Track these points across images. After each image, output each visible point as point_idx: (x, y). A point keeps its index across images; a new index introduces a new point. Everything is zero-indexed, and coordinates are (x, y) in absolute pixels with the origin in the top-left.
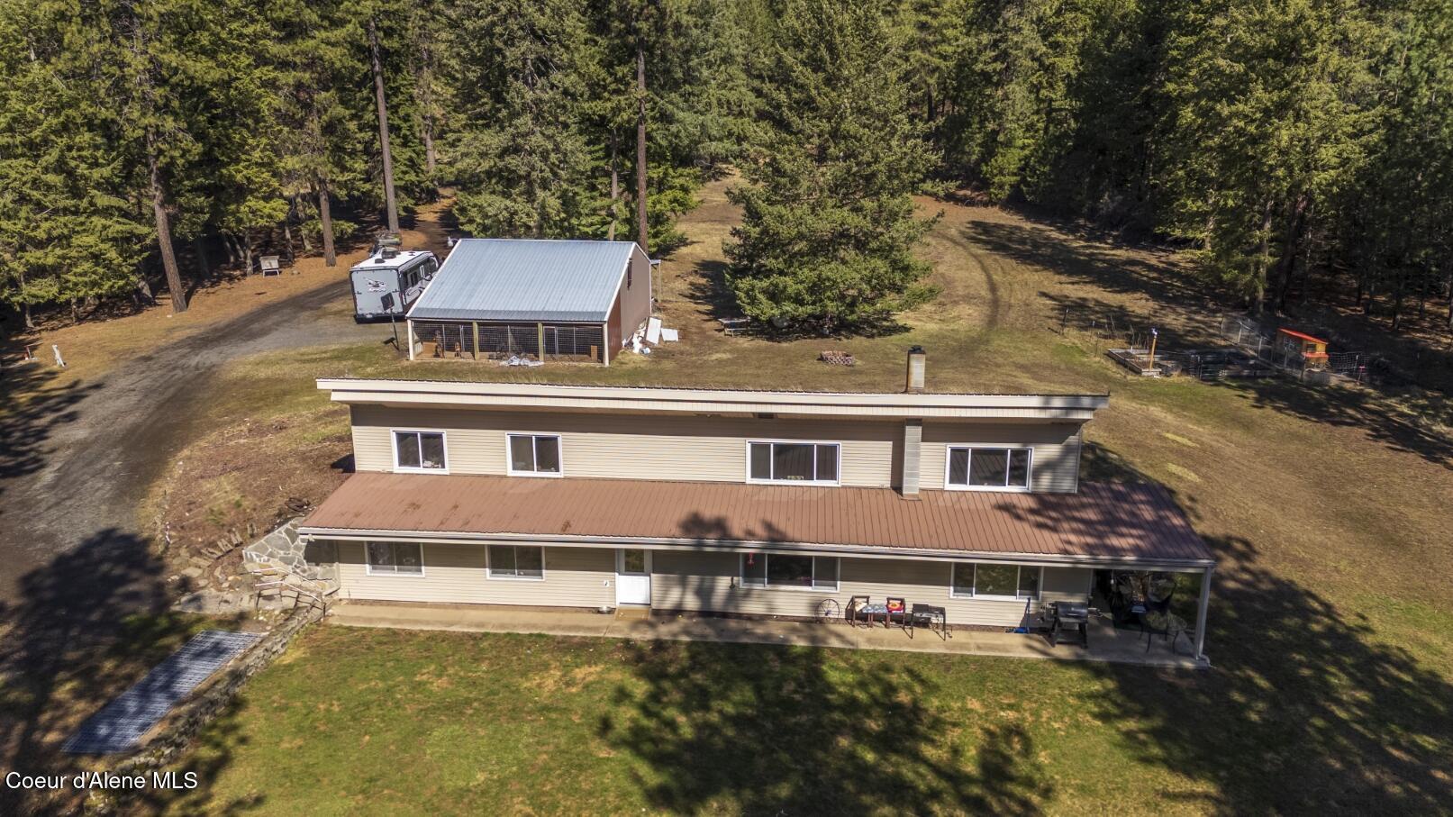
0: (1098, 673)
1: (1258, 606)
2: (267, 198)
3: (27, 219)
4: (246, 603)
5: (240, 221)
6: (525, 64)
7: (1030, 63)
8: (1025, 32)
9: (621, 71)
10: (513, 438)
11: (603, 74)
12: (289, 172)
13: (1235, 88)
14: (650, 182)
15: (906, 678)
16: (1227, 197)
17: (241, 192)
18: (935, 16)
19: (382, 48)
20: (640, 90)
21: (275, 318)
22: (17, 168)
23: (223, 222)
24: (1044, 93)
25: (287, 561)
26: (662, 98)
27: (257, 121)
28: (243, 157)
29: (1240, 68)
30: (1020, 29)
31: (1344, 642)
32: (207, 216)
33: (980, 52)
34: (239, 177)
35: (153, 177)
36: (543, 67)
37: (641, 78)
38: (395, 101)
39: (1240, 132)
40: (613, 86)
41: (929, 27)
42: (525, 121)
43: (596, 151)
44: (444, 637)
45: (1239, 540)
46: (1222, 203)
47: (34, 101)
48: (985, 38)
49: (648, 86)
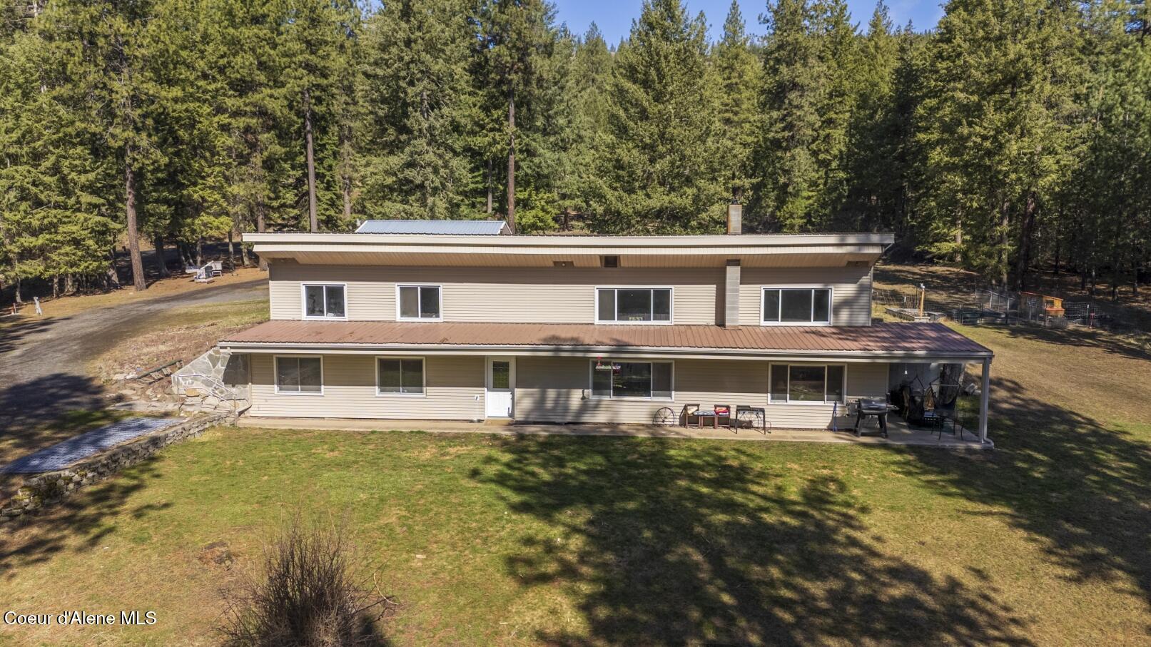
0: (899, 451)
1: (1030, 418)
2: (217, 215)
3: (25, 211)
4: (170, 407)
5: (193, 231)
6: (422, 100)
7: (811, 132)
8: (806, 109)
9: (496, 114)
10: (402, 289)
11: (482, 115)
12: (235, 196)
13: (972, 112)
14: (518, 202)
15: (733, 453)
16: (972, 200)
17: (198, 208)
18: (736, 114)
19: (313, 114)
20: (510, 127)
21: (215, 292)
22: (21, 173)
23: (180, 231)
24: (822, 156)
25: (208, 383)
26: (528, 136)
27: (213, 155)
28: (200, 181)
29: (975, 98)
30: (802, 107)
31: (1108, 439)
32: (168, 222)
33: (771, 125)
34: (196, 196)
35: (128, 184)
36: (435, 105)
37: (512, 120)
38: (321, 155)
39: (978, 147)
40: (490, 126)
41: (731, 122)
42: (421, 143)
43: (476, 177)
44: (338, 433)
45: (1007, 381)
46: (968, 204)
47: (41, 120)
48: (775, 114)
49: (517, 124)
